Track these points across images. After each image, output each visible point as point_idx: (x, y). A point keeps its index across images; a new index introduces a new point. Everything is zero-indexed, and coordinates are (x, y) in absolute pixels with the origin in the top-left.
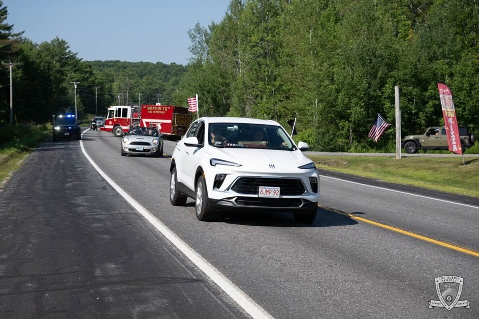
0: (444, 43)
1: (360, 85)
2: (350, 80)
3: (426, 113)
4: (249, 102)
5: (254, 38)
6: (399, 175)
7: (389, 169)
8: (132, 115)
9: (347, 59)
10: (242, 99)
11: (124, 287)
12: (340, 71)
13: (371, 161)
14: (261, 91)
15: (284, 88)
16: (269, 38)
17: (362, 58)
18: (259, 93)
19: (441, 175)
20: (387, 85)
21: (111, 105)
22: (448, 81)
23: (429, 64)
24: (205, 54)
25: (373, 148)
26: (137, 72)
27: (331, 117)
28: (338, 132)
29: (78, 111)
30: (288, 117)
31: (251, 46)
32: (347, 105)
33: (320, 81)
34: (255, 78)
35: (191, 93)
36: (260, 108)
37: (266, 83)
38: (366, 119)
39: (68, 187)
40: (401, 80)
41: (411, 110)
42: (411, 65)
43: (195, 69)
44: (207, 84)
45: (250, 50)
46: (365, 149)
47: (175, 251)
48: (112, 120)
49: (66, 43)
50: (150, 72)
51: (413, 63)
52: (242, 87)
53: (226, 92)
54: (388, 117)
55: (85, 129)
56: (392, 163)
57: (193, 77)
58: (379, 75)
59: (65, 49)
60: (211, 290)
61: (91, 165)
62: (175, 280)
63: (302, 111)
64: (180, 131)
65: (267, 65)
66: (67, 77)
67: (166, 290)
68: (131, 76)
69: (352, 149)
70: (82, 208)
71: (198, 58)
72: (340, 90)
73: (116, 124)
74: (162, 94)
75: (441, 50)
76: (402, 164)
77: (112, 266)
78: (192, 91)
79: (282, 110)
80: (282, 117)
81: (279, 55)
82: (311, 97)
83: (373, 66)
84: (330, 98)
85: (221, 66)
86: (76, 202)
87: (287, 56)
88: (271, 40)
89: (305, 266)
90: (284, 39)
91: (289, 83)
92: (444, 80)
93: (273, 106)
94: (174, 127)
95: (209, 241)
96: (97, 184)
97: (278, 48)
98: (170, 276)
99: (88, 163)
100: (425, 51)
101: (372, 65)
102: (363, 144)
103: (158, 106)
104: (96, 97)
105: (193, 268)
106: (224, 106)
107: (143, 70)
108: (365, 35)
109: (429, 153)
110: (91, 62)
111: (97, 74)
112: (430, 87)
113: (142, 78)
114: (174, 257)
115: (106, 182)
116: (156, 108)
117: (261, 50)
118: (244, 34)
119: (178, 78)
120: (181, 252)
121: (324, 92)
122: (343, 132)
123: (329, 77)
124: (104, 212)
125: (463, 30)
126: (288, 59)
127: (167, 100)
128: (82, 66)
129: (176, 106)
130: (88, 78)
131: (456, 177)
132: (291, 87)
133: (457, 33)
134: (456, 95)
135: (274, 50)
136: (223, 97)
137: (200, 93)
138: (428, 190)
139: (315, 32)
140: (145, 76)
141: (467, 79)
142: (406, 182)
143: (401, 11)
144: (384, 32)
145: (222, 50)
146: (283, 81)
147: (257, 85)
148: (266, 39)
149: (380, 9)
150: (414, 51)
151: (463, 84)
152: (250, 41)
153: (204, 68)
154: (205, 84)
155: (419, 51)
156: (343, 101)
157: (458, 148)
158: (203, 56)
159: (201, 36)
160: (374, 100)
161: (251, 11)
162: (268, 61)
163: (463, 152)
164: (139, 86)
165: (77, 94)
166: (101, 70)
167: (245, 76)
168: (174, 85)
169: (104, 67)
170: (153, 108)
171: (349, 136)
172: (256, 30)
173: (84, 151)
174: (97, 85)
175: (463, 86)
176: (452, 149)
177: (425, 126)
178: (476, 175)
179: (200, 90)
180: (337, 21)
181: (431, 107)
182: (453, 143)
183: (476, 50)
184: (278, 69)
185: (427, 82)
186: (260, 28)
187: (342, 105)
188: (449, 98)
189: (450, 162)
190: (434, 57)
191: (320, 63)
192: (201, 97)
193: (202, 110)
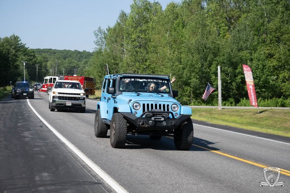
1: (196, 65)
2: (191, 62)
3: (237, 82)
5: (133, 36)
6: (220, 119)
7: (214, 116)
9: (189, 50)
11: (53, 187)
12: (185, 57)
13: (203, 111)
14: (137, 68)
15: (151, 66)
16: (143, 36)
17: (198, 49)
18: (136, 69)
19: (245, 120)
20: (213, 66)
21: (46, 76)
22: (249, 63)
23: (238, 53)
24: (104, 45)
25: (205, 103)
26: (62, 56)
27: (180, 84)
28: (184, 94)
29: (25, 79)
31: (132, 41)
32: (189, 77)
33: (173, 63)
34: (134, 60)
35: (95, 69)
37: (141, 63)
38: (200, 86)
39: (20, 126)
40: (221, 63)
41: (228, 80)
43: (98, 54)
45: (131, 43)
46: (199, 104)
47: (84, 165)
48: (47, 85)
49: (19, 38)
51: (228, 53)
52: (126, 65)
53: (116, 68)
54: (214, 85)
56: (216, 112)
57: (96, 59)
58: (208, 59)
59: (18, 41)
60: (106, 189)
61: (34, 112)
62: (85, 183)
65: (141, 53)
66: (19, 58)
67: (79, 189)
68: (58, 58)
69: (192, 103)
70: (28, 138)
71: (100, 48)
72: (185, 68)
74: (77, 69)
75: (245, 45)
76: (222, 113)
77: (46, 174)
78: (95, 67)
81: (149, 47)
82: (168, 72)
83: (205, 54)
84: (179, 73)
85: (113, 53)
86: (23, 135)
87: (153, 47)
88: (144, 37)
89: (163, 175)
90: (152, 37)
91: (155, 64)
92: (247, 63)
95: (105, 159)
96: (37, 124)
97: (148, 42)
98: (81, 181)
99: (32, 111)
100: (236, 45)
101: (204, 53)
102: (198, 101)
103: (75, 77)
104: (37, 70)
105: (95, 176)
107: (66, 54)
108: (200, 35)
109: (238, 106)
110: (34, 49)
111: (38, 56)
112: (238, 67)
113: (65, 60)
114: (84, 169)
115: (43, 122)
117: (138, 44)
118: (127, 34)
119: (87, 60)
120: (88, 166)
121: (175, 69)
122: (187, 93)
123: (179, 60)
124: (42, 141)
125: (258, 33)
126: (154, 49)
127: (81, 73)
128: (28, 52)
129: (86, 76)
130: (32, 59)
131: (254, 121)
132: (155, 66)
133: (255, 35)
134: (254, 72)
135: (145, 44)
136: (115, 71)
137: (100, 69)
138: (237, 129)
139: (170, 33)
140: (67, 58)
141: (261, 62)
142: (224, 124)
143: (222, 21)
144: (211, 33)
145: (114, 43)
146: (151, 62)
147: (135, 64)
148: (141, 37)
149: (209, 20)
150: (229, 45)
151: (259, 65)
152: (131, 38)
153: (103, 54)
154: (104, 64)
155: (232, 45)
156: (186, 75)
157: (255, 103)
158: (102, 47)
159: (101, 35)
160: (205, 74)
161: (132, 20)
162: (142, 50)
163: (258, 106)
164: (63, 64)
165: (25, 69)
166: (40, 55)
167: (128, 59)
168: (85, 64)
169: (42, 53)
170: (72, 78)
171: (191, 95)
172: (135, 31)
173: (29, 104)
174: (38, 63)
175: (259, 67)
176: (252, 104)
177: (236, 90)
178: (266, 120)
179: (101, 67)
180: (183, 27)
181: (239, 79)
182: (252, 101)
183: (266, 45)
184: (148, 55)
185: (237, 64)
186: (137, 30)
187: (186, 77)
188: (250, 73)
189: (250, 112)
190: (241, 49)
191: (173, 52)
192: (101, 71)
193: (102, 80)
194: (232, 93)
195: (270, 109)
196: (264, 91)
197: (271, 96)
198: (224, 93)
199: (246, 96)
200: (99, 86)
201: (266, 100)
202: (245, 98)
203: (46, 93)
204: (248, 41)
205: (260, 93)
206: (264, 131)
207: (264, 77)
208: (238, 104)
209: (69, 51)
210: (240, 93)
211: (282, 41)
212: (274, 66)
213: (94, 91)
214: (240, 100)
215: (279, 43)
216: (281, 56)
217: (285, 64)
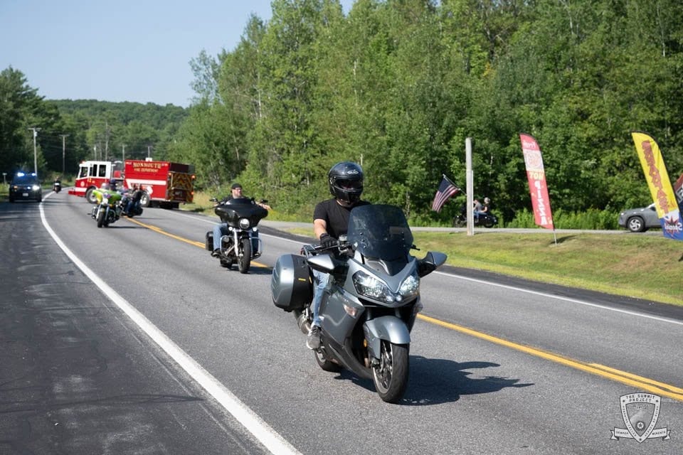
0: (530, 82)
1: (420, 136)
2: (406, 129)
3: (508, 175)
4: (272, 158)
6: (471, 256)
7: (456, 249)
8: (113, 174)
9: (404, 101)
10: (263, 154)
11: (94, 408)
12: (394, 118)
13: (434, 238)
14: (287, 143)
15: (319, 139)
16: (299, 72)
17: (422, 100)
18: (285, 146)
19: (526, 257)
20: (455, 137)
21: (84, 160)
22: (535, 132)
23: (511, 110)
24: (213, 92)
25: (437, 221)
26: (120, 115)
27: (381, 178)
28: (391, 199)
29: (38, 168)
30: (324, 177)
31: (275, 82)
32: (402, 162)
33: (368, 131)
34: (280, 125)
35: (193, 145)
36: (287, 166)
37: (295, 133)
38: (428, 183)
39: (23, 272)
40: (474, 131)
41: (487, 170)
42: (487, 111)
43: (199, 112)
44: (214, 133)
45: (273, 88)
46: (426, 222)
47: (165, 360)
48: (85, 181)
49: (23, 75)
50: (138, 116)
51: (490, 108)
52: (262, 137)
53: (240, 143)
54: (457, 180)
55: (47, 193)
56: (461, 241)
57: (195, 123)
58: (445, 123)
59: (21, 83)
60: (212, 412)
61: (55, 242)
62: (164, 398)
64: (179, 196)
65: (296, 109)
66: (23, 120)
67: (151, 411)
68: (112, 121)
69: (410, 222)
70: (39, 300)
71: (203, 98)
72: (392, 143)
73: (90, 186)
74: (154, 146)
75: (527, 91)
76: (474, 243)
77: (78, 379)
78: (194, 142)
79: (316, 169)
80: (316, 178)
81: (312, 96)
82: (355, 152)
83: (438, 112)
84: (380, 154)
85: (234, 108)
86: (30, 291)
87: (323, 97)
88: (302, 75)
90: (319, 74)
91: (326, 133)
92: (530, 130)
93: (304, 162)
94: (170, 191)
95: (212, 345)
96: (62, 268)
97: (312, 86)
98: (157, 393)
99: (50, 239)
100: (506, 92)
101: (436, 110)
102: (423, 215)
103: (149, 162)
104: (64, 149)
105: (189, 382)
106: (237, 162)
107: (128, 112)
108: (428, 70)
109: (511, 227)
110: (56, 101)
111: (67, 117)
112: (512, 141)
113: (127, 124)
114: (164, 367)
115: (74, 264)
116: (146, 165)
117: (288, 88)
118: (265, 66)
119: (176, 125)
120: (174, 360)
121: (372, 145)
122: (397, 199)
123: (380, 125)
124: (68, 307)
125: (556, 65)
126: (324, 100)
127: (161, 154)
128: (44, 106)
129: (172, 161)
130: (52, 123)
131: (545, 260)
132: (328, 138)
133: (549, 69)
134: (546, 151)
135: (306, 88)
136: (237, 150)
137: (205, 145)
138: (507, 278)
139: (361, 65)
140: (131, 121)
141: (560, 129)
142: (479, 266)
143: (474, 38)
144: (452, 66)
145: (235, 87)
146: (318, 130)
147: (282, 134)
148: (295, 73)
149: (447, 36)
150: (491, 92)
151: (556, 136)
152: (273, 75)
153: (211, 112)
154: (212, 133)
155: (499, 92)
156: (397, 157)
157: (548, 221)
158: (210, 95)
159: (207, 68)
160: (438, 156)
161: (275, 35)
162: (297, 103)
163: (555, 227)
164: (121, 134)
165: (37, 145)
166: (71, 113)
167: (267, 122)
168: (170, 133)
169: (74, 108)
170: (142, 165)
171: (405, 204)
172: (282, 60)
173: (45, 222)
174: (64, 133)
175: (556, 139)
176: (540, 222)
177: (506, 191)
178: (571, 258)
179: (205, 141)
180: (389, 51)
181: (513, 167)
182: (541, 215)
183: (573, 91)
184: (311, 113)
185: (507, 133)
186: (287, 59)
187: (396, 162)
188: (536, 154)
189: (537, 240)
190: (518, 101)
191: (367, 107)
192: (206, 150)
193: (208, 169)
194: (496, 199)
195: (581, 234)
196: (567, 194)
197: (584, 204)
199: (528, 204)
200: (201, 183)
201: (573, 214)
202: (525, 210)
204: (532, 82)
205: (559, 199)
206: (566, 281)
207: (566, 161)
208: (510, 223)
209: (136, 105)
210: (514, 198)
211: (608, 83)
212: (589, 139)
213: (190, 194)
214: (514, 213)
215: (601, 87)
216: (606, 115)
217: (614, 134)
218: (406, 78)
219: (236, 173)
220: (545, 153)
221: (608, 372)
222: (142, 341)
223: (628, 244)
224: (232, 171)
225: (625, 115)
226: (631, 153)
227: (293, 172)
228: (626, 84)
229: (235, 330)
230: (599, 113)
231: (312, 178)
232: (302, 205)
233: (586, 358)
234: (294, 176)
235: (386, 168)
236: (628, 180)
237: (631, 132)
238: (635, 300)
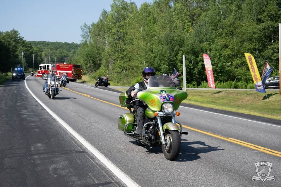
0: (207, 34)
1: (166, 54)
2: (161, 52)
3: (198, 68)
4: (111, 63)
5: (113, 31)
8: (52, 69)
9: (160, 41)
10: (108, 61)
11: (45, 156)
12: (156, 47)
14: (117, 57)
15: (128, 55)
16: (121, 30)
17: (167, 41)
18: (116, 58)
19: (205, 99)
20: (179, 55)
21: (41, 63)
22: (208, 53)
23: (199, 44)
26: (54, 47)
29: (24, 67)
30: (130, 70)
31: (112, 34)
33: (146, 52)
34: (114, 50)
35: (82, 58)
36: (117, 66)
37: (119, 53)
38: (169, 72)
39: (19, 105)
40: (186, 52)
41: (191, 66)
42: (190, 45)
43: (84, 45)
44: (89, 53)
45: (111, 37)
47: (72, 137)
48: (42, 71)
49: (18, 32)
50: (61, 47)
52: (107, 55)
53: (99, 57)
54: (180, 70)
55: (28, 76)
57: (82, 50)
58: (175, 49)
59: (18, 35)
60: (90, 157)
61: (30, 94)
62: (72, 152)
63: (137, 67)
64: (76, 77)
65: (120, 44)
66: (18, 49)
67: (67, 157)
68: (51, 49)
70: (25, 115)
71: (85, 40)
72: (155, 57)
73: (43, 73)
74: (67, 58)
75: (205, 37)
77: (40, 145)
78: (82, 57)
79: (127, 66)
81: (126, 39)
82: (142, 60)
83: (172, 45)
84: (151, 61)
85: (97, 44)
86: (22, 112)
87: (130, 40)
90: (128, 31)
91: (131, 54)
93: (123, 64)
94: (73, 75)
96: (33, 104)
97: (126, 36)
98: (69, 150)
100: (197, 38)
101: (172, 44)
104: (34, 59)
105: (81, 146)
106: (98, 64)
107: (57, 46)
108: (169, 30)
110: (31, 42)
111: (34, 48)
112: (200, 56)
113: (57, 50)
114: (72, 140)
115: (38, 102)
116: (64, 65)
117: (117, 37)
118: (108, 28)
119: (75, 50)
120: (75, 138)
121: (148, 58)
123: (151, 50)
124: (37, 118)
125: (216, 28)
127: (70, 61)
128: (26, 43)
129: (74, 64)
130: (29, 50)
131: (212, 100)
133: (213, 29)
135: (123, 37)
136: (98, 60)
137: (86, 58)
138: (198, 106)
139: (144, 28)
140: (59, 49)
141: (218, 52)
143: (186, 18)
144: (178, 28)
145: (97, 36)
146: (128, 52)
147: (115, 54)
148: (120, 31)
149: (176, 17)
150: (192, 38)
151: (216, 54)
152: (111, 32)
153: (88, 45)
155: (195, 38)
156: (157, 62)
157: (213, 85)
158: (88, 39)
159: (87, 29)
160: (173, 61)
161: (112, 17)
162: (120, 42)
163: (216, 88)
164: (55, 54)
165: (23, 58)
166: (36, 46)
167: (109, 49)
168: (73, 54)
169: (37, 44)
172: (115, 26)
173: (27, 87)
174: (34, 53)
175: (216, 55)
176: (210, 86)
177: (198, 75)
178: (222, 99)
179: (86, 56)
180: (154, 23)
181: (200, 66)
182: (211, 83)
183: (222, 37)
184: (125, 46)
185: (198, 53)
186: (116, 26)
187: (157, 64)
188: (209, 61)
189: (209, 92)
190: (202, 41)
191: (146, 43)
192: (87, 60)
193: (87, 66)
194: (194, 77)
195: (225, 90)
196: (220, 75)
197: (226, 79)
198: (188, 77)
199: (206, 79)
200: (85, 72)
201: (222, 83)
202: (205, 81)
203: (41, 78)
205: (217, 77)
206: (220, 108)
207: (220, 64)
208: (199, 86)
209: (60, 43)
210: (201, 77)
211: (235, 34)
212: (228, 55)
213: (81, 76)
214: (201, 82)
215: (233, 36)
216: (234, 46)
217: (238, 53)
218: (160, 33)
219: (98, 68)
220: (212, 60)
221: (236, 141)
222: (63, 131)
223: (243, 94)
224: (96, 68)
225: (241, 46)
226: (244, 60)
227: (119, 68)
228: (242, 35)
229: (98, 126)
230: (232, 46)
231: (126, 70)
232: (122, 80)
233: (228, 136)
234: (119, 69)
235: (153, 66)
236: (243, 70)
237: (244, 52)
238: (245, 114)
